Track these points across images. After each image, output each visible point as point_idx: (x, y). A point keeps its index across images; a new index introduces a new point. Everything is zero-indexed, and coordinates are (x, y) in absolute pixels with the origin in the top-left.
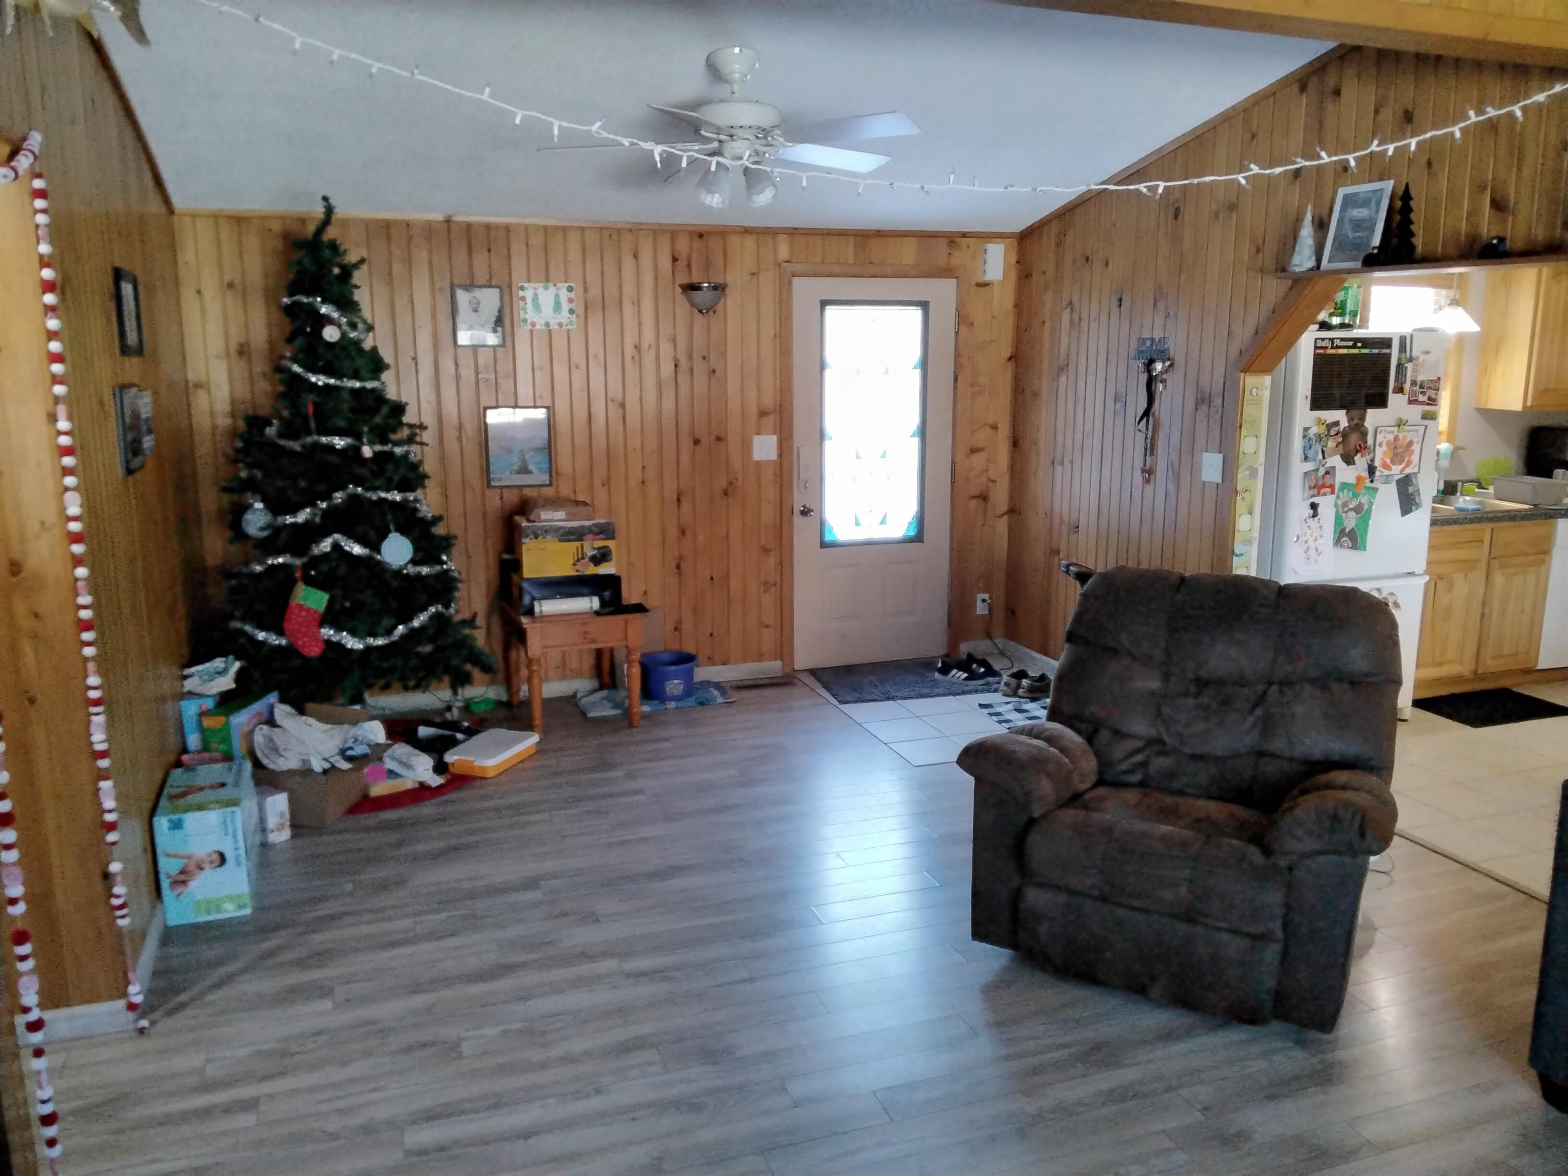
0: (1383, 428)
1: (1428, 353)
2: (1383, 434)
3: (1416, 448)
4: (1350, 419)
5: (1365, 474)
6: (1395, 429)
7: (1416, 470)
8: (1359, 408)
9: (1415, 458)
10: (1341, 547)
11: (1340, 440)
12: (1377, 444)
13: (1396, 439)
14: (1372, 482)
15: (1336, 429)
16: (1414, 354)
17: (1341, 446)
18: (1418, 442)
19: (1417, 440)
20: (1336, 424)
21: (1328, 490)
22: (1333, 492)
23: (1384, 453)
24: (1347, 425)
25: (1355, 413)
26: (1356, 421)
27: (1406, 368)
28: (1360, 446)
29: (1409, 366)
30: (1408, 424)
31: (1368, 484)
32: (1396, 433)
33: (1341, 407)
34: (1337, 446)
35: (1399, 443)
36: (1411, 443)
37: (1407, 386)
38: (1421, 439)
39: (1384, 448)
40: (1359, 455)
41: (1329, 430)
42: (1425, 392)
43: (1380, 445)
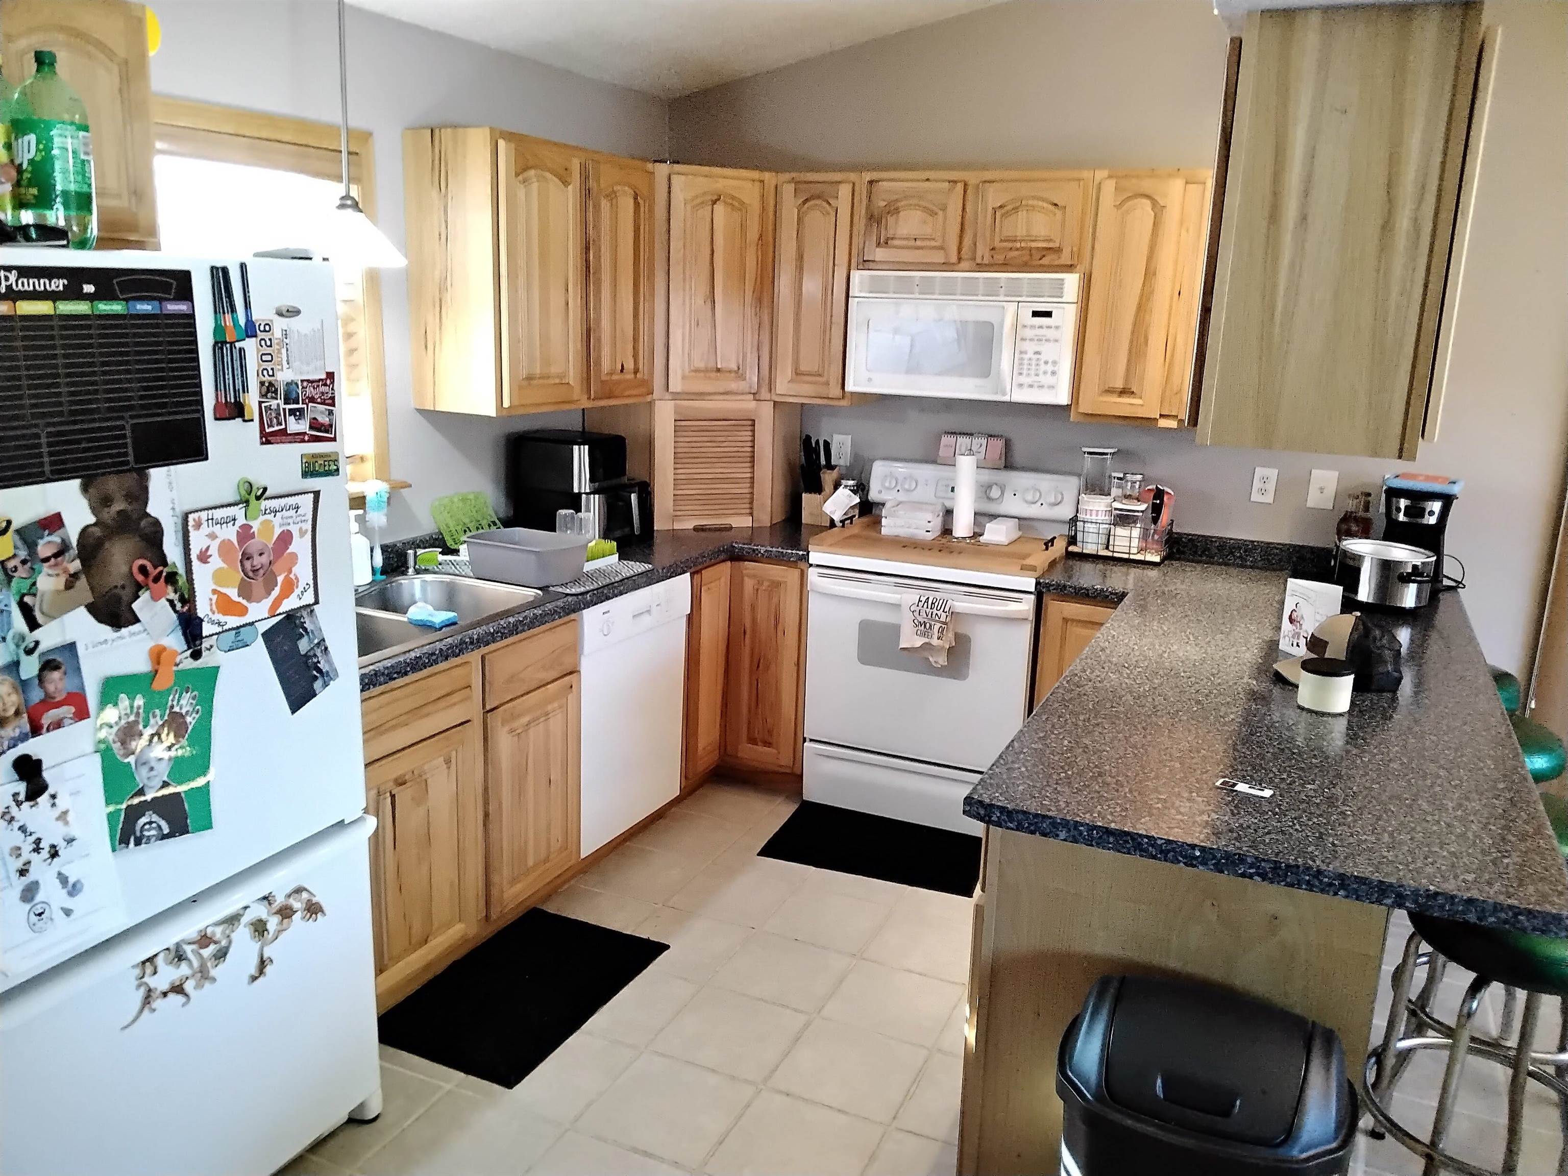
0: (204, 515)
1: (293, 312)
2: (205, 529)
3: (300, 546)
4: (99, 504)
5: (175, 642)
6: (238, 512)
7: (309, 598)
8: (119, 468)
9: (302, 571)
10: (138, 843)
11: (76, 565)
12: (194, 557)
13: (245, 534)
14: (196, 655)
15: (56, 538)
16: (258, 315)
17: (83, 582)
18: (302, 533)
19: (299, 528)
20: (54, 522)
21: (67, 711)
22: (82, 714)
23: (218, 576)
24: (92, 520)
25: (112, 484)
26: (119, 505)
27: (241, 350)
28: (143, 570)
29: (250, 346)
30: (267, 494)
31: (189, 664)
32: (241, 521)
33: (60, 474)
34: (69, 586)
35: (253, 546)
36: (286, 538)
37: (252, 399)
38: (308, 526)
39: (216, 562)
40: (145, 596)
41: (31, 546)
42: (301, 411)
43: (204, 557)
